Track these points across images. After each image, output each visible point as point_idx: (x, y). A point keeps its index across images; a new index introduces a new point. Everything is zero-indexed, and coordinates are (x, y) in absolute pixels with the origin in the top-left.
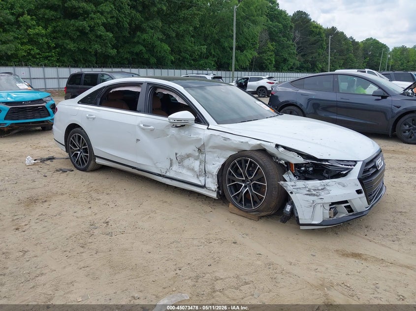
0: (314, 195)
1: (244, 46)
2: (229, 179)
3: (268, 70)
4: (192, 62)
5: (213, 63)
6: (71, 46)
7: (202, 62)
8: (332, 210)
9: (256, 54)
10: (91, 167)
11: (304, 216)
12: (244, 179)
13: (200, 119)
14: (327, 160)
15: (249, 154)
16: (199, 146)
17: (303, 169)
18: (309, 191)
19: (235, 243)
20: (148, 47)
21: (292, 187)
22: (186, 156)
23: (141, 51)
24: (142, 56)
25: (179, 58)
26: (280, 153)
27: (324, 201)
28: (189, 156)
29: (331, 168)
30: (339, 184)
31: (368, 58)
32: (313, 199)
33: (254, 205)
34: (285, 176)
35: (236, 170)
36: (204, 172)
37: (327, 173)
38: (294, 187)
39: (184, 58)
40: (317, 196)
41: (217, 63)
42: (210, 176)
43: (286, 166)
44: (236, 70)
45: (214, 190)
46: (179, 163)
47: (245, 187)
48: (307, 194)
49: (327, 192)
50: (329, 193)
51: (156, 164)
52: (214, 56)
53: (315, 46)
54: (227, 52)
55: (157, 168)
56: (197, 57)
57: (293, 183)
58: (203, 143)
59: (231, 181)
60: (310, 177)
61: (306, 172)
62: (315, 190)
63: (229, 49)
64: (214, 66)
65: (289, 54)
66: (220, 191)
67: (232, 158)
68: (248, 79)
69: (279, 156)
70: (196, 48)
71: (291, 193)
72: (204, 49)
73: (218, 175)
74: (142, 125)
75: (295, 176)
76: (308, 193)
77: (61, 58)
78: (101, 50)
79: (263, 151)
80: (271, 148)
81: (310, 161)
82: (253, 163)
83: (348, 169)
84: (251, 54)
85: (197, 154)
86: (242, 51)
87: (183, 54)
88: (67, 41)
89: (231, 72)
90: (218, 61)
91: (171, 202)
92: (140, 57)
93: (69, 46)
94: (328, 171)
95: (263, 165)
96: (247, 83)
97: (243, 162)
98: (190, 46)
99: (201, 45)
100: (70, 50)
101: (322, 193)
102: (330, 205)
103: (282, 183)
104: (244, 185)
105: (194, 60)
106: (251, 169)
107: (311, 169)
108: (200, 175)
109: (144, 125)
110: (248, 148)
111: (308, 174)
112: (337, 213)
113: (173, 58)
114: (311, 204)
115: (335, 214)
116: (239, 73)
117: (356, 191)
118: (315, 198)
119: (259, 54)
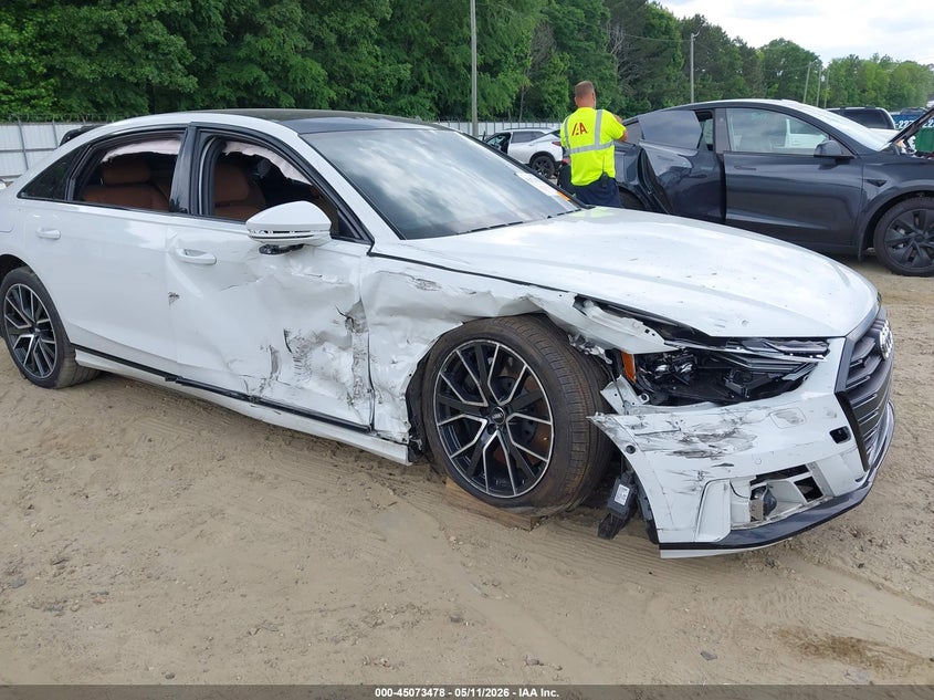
0: (702, 454)
1: (498, 62)
2: (442, 407)
3: (556, 116)
4: (380, 102)
5: (428, 104)
6: (85, 70)
7: (402, 102)
8: (761, 497)
9: (528, 82)
10: (65, 374)
11: (673, 517)
12: (486, 404)
13: (345, 228)
14: (738, 341)
15: (496, 329)
16: (346, 309)
17: (662, 368)
18: (685, 441)
19: (457, 620)
20: (272, 70)
21: (631, 432)
22: (314, 340)
23: (256, 79)
24: (260, 93)
25: (349, 95)
26: (592, 323)
27: (732, 473)
28: (321, 339)
29: (751, 365)
30: (779, 414)
31: (777, 85)
32: (699, 469)
33: (518, 484)
34: (609, 394)
35: (460, 378)
36: (368, 386)
37: (738, 380)
38: (637, 431)
39: (360, 93)
40: (711, 456)
41: (437, 105)
42: (386, 396)
43: (609, 362)
44: (482, 118)
45: (400, 439)
46: (297, 360)
47: (490, 429)
48: (680, 453)
49: (741, 443)
50: (750, 447)
51: (232, 366)
52: (430, 88)
53: (658, 59)
54: (458, 78)
55: (235, 375)
56: (391, 91)
57: (633, 419)
58: (357, 301)
59: (448, 411)
60: (686, 394)
61: (671, 377)
62: (704, 438)
63: (464, 71)
64: (431, 109)
65: (602, 79)
66: (419, 442)
67: (447, 341)
68: (508, 136)
69: (589, 333)
70: (387, 69)
71: (632, 449)
72: (405, 71)
73: (407, 395)
74: (180, 252)
75: (638, 392)
76: (682, 447)
77: (62, 101)
78: (159, 79)
79: (538, 317)
80: (561, 308)
81: (683, 345)
82: (510, 355)
83: (803, 366)
84: (516, 81)
85: (343, 332)
86: (494, 75)
87: (357, 85)
88: (73, 59)
89: (471, 124)
90: (440, 98)
91: (277, 477)
92: (257, 96)
93: (79, 71)
94: (742, 375)
95: (540, 361)
96: (507, 145)
97: (479, 353)
98: (372, 65)
99: (398, 63)
100: (83, 81)
101: (729, 447)
102: (752, 483)
103: (599, 418)
104: (484, 422)
105: (383, 98)
106: (505, 373)
107: (686, 368)
108: (357, 396)
109: (186, 252)
110: (491, 312)
111: (678, 383)
112: (775, 504)
113: (333, 94)
114: (691, 484)
115: (768, 508)
116: (490, 125)
117: (831, 433)
118: (704, 464)
119: (532, 81)
